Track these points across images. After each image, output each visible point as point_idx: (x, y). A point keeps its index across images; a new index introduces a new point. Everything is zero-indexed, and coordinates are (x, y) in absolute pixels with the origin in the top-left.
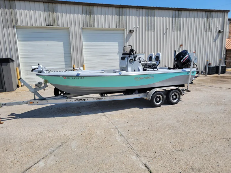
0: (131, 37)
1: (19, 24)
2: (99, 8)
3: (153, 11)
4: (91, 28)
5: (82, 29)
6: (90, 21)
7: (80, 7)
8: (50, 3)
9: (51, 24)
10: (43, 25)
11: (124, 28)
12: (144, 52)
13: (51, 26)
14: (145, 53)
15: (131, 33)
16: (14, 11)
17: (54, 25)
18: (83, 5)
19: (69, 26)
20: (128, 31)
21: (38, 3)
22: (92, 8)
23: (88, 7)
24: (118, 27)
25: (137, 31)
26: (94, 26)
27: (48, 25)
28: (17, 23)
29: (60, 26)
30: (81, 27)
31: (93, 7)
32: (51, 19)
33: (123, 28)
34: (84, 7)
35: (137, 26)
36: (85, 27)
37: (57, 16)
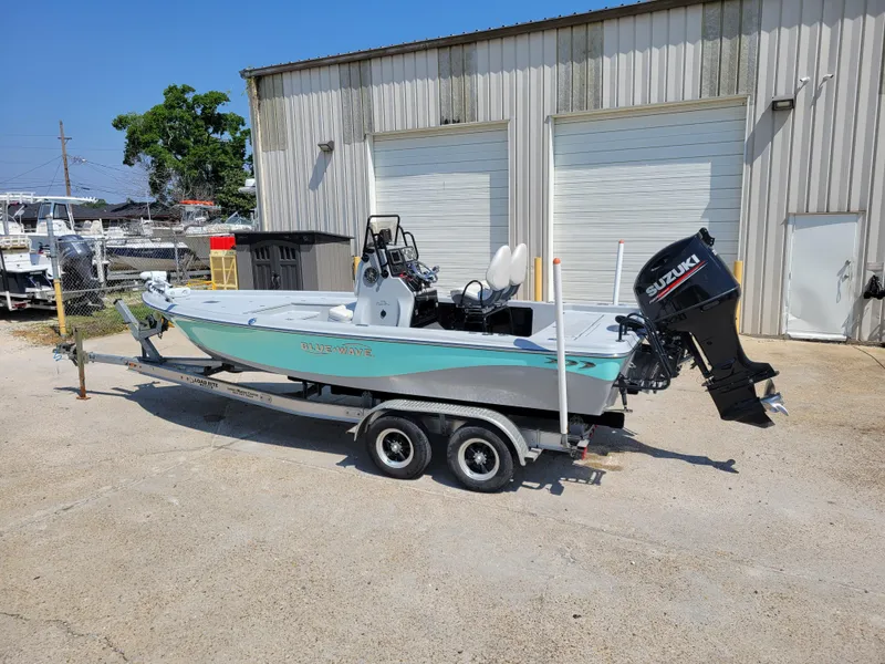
0: (778, 137)
1: (377, 130)
2: (626, 25)
4: (585, 112)
5: (555, 121)
6: (584, 85)
7: (550, 39)
8: (456, 45)
9: (455, 118)
10: (433, 122)
11: (742, 93)
12: (855, 207)
13: (454, 122)
14: (862, 212)
15: (777, 114)
16: (368, 91)
17: (462, 118)
18: (562, 27)
19: (507, 117)
20: (762, 107)
21: (424, 53)
22: (593, 29)
23: (579, 32)
24: (712, 94)
25: (821, 102)
26: (598, 102)
27: (446, 122)
28: (371, 124)
29: (481, 119)
30: (547, 113)
31: (599, 26)
32: (456, 98)
33: (734, 96)
34: (565, 34)
35: (824, 73)
36: (563, 113)
37: (472, 85)
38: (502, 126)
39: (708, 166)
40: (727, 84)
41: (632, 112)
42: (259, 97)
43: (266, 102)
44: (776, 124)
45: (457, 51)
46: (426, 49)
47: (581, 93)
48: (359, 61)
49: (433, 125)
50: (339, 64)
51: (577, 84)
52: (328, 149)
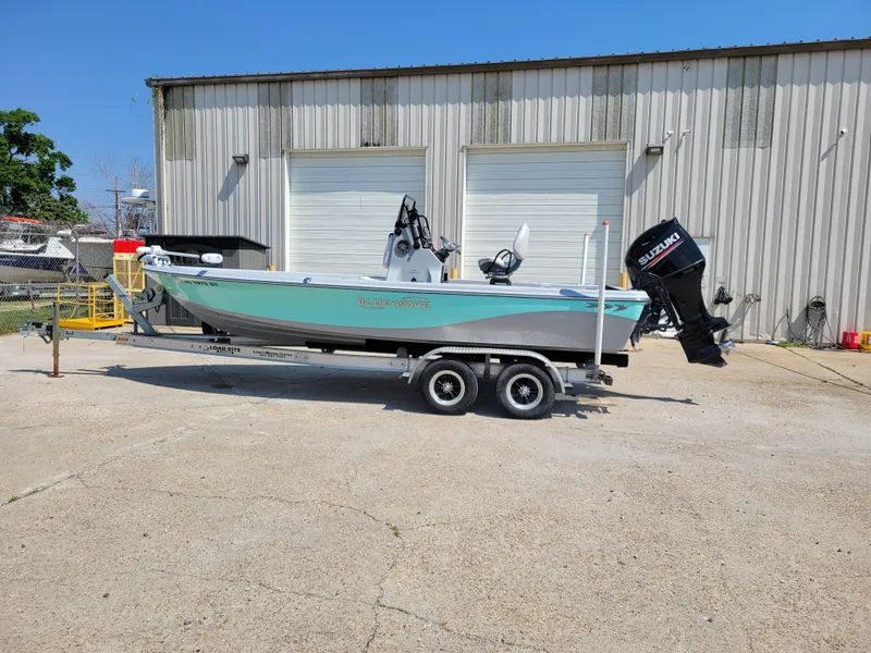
0: (651, 176)
1: (296, 146)
2: (531, 77)
3: (767, 62)
4: (495, 146)
5: (469, 151)
6: (495, 123)
7: (466, 81)
8: (379, 77)
9: (376, 142)
10: (354, 143)
11: (623, 139)
12: (706, 234)
13: (374, 145)
14: (712, 237)
15: (649, 157)
16: (288, 110)
17: (383, 142)
18: (477, 72)
19: (425, 144)
20: (638, 152)
21: (347, 81)
22: (504, 77)
23: (491, 78)
24: (600, 138)
25: (682, 150)
26: (507, 138)
27: (367, 145)
28: (290, 142)
29: (401, 144)
30: (462, 143)
31: (508, 74)
32: (377, 124)
33: (617, 141)
34: (480, 78)
35: (683, 129)
36: (476, 144)
37: (393, 114)
38: (421, 152)
39: (595, 196)
40: (612, 132)
41: (534, 148)
42: (166, 107)
43: (174, 113)
44: (649, 167)
45: (379, 83)
46: (349, 78)
47: (492, 128)
48: (280, 82)
49: (353, 145)
50: (259, 82)
51: (489, 121)
52: (242, 162)
